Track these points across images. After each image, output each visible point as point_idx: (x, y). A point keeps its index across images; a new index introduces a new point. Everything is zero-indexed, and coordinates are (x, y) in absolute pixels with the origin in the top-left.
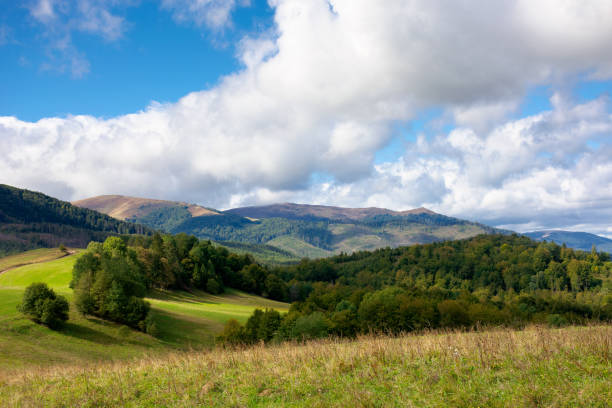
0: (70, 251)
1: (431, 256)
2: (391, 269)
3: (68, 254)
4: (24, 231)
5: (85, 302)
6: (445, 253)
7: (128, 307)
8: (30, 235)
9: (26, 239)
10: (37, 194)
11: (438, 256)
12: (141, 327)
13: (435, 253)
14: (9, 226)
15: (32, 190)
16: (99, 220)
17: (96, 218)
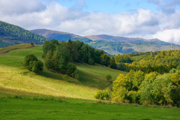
0: (34, 45)
1: (170, 55)
2: (154, 59)
3: (34, 46)
4: (12, 39)
5: (49, 63)
6: (176, 54)
7: (67, 67)
8: (14, 41)
9: (13, 42)
10: (17, 26)
11: (173, 55)
12: (72, 76)
13: (172, 54)
14: (7, 37)
15: (15, 25)
16: (39, 37)
17: (38, 36)
